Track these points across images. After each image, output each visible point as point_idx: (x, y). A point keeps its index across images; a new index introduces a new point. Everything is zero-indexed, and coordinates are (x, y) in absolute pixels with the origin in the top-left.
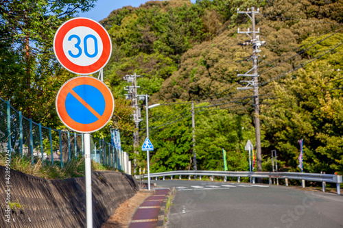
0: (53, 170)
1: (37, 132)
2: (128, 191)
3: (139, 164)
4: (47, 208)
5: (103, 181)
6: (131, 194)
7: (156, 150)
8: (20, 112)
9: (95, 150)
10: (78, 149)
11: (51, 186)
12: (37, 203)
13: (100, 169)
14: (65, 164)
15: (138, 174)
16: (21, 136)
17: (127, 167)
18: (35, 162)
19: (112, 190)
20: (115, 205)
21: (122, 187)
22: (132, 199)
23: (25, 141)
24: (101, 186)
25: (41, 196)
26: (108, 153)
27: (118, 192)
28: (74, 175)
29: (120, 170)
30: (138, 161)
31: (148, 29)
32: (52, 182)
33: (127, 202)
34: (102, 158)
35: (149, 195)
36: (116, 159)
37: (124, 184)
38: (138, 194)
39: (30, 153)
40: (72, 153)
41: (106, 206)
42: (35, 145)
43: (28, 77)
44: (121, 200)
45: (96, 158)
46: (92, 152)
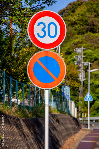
0: (24, 112)
1: (15, 86)
2: (74, 129)
3: (82, 110)
4: (19, 138)
5: (58, 121)
6: (76, 131)
7: (94, 101)
8: (4, 72)
9: (53, 99)
10: (41, 98)
11: (23, 123)
12: (13, 134)
13: (56, 113)
14: (32, 108)
15: (81, 117)
16: (4, 88)
17: (74, 112)
18: (13, 106)
19: (63, 128)
20: (64, 138)
21: (70, 126)
22: (77, 135)
23: (7, 91)
24: (56, 124)
25: (15, 130)
26: (61, 101)
27: (67, 129)
28: (38, 116)
29: (69, 114)
30: (82, 108)
31: (93, 16)
32: (23, 120)
33: (73, 137)
34: (57, 104)
35: (88, 133)
36: (67, 106)
37: (71, 124)
38: (81, 131)
39: (10, 100)
40: (37, 101)
41: (58, 139)
42: (13, 94)
43: (10, 49)
44: (69, 135)
45: (53, 105)
46: (50, 100)
